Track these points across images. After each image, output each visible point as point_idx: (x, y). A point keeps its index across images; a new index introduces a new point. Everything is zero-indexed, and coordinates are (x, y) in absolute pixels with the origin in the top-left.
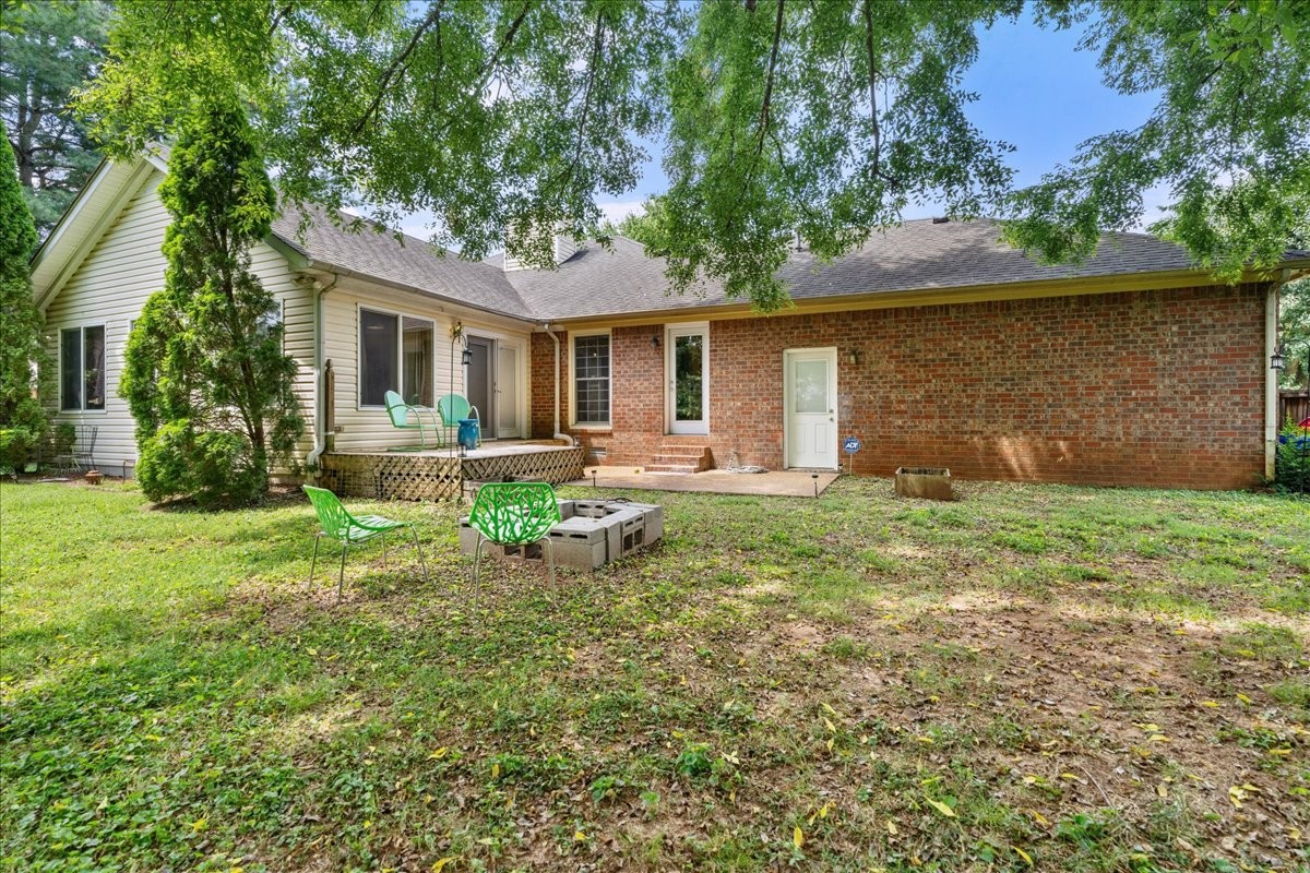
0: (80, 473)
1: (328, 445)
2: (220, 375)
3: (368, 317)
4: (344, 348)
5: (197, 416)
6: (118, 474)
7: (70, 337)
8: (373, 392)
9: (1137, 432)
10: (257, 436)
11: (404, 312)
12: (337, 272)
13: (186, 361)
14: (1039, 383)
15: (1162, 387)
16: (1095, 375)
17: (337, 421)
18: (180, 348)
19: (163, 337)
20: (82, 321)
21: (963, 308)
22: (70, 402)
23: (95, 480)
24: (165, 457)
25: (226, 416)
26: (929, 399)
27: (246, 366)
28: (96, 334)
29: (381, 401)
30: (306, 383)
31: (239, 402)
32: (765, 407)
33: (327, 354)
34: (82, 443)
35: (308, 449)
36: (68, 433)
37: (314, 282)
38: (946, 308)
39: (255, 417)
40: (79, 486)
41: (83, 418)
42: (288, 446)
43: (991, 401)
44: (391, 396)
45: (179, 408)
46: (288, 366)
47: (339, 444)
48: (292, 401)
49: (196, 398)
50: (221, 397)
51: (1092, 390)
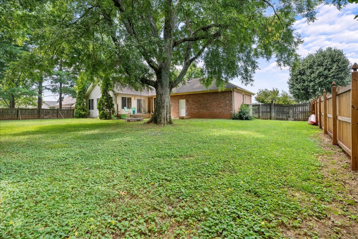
0: (91, 118)
1: (118, 113)
2: (106, 106)
3: (123, 98)
4: (119, 102)
5: (104, 110)
6: (96, 117)
7: (90, 100)
8: (123, 108)
9: (219, 111)
10: (110, 112)
11: (127, 97)
12: (118, 93)
13: (103, 104)
14: (208, 105)
15: (222, 105)
16: (214, 103)
17: (119, 111)
18: (103, 103)
19: (101, 102)
20: (91, 98)
21: (200, 94)
22: (90, 109)
23: (93, 118)
24: (101, 114)
25: (107, 110)
26: (196, 107)
27: (109, 104)
28: (93, 100)
29: (124, 108)
30: (115, 106)
31: (108, 109)
32: (177, 108)
33: (117, 103)
34: (91, 114)
35: (115, 114)
36: (89, 113)
37: (116, 95)
38: (198, 94)
39: (110, 110)
40: (92, 119)
41: (91, 111)
42: (113, 113)
43: (203, 107)
44: (125, 108)
45: (103, 109)
46: (113, 105)
47: (119, 114)
48: (114, 108)
49: (104, 108)
50: (106, 108)
51: (214, 105)
